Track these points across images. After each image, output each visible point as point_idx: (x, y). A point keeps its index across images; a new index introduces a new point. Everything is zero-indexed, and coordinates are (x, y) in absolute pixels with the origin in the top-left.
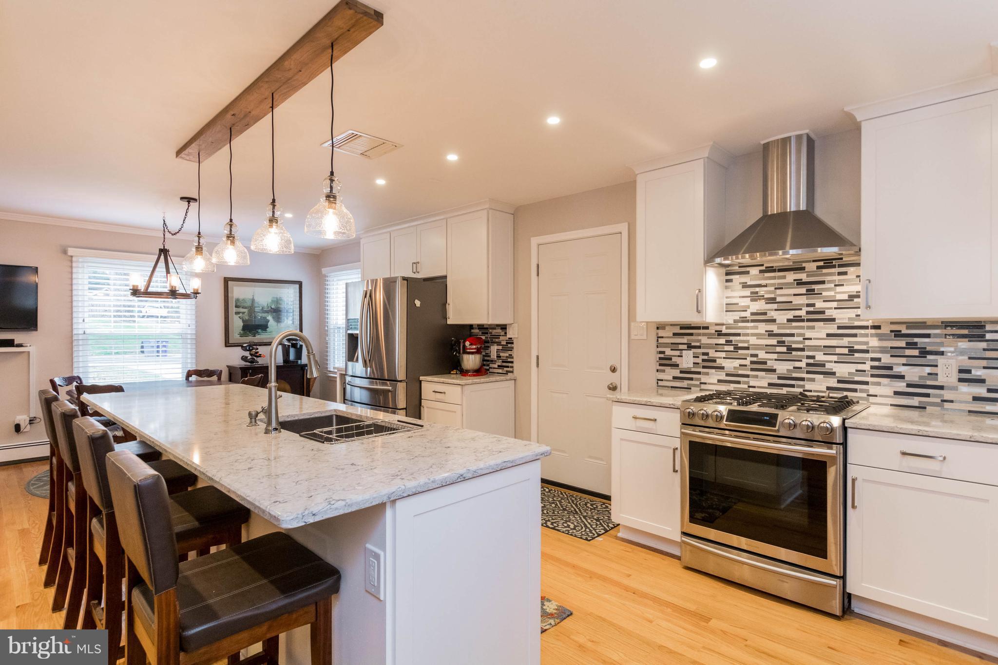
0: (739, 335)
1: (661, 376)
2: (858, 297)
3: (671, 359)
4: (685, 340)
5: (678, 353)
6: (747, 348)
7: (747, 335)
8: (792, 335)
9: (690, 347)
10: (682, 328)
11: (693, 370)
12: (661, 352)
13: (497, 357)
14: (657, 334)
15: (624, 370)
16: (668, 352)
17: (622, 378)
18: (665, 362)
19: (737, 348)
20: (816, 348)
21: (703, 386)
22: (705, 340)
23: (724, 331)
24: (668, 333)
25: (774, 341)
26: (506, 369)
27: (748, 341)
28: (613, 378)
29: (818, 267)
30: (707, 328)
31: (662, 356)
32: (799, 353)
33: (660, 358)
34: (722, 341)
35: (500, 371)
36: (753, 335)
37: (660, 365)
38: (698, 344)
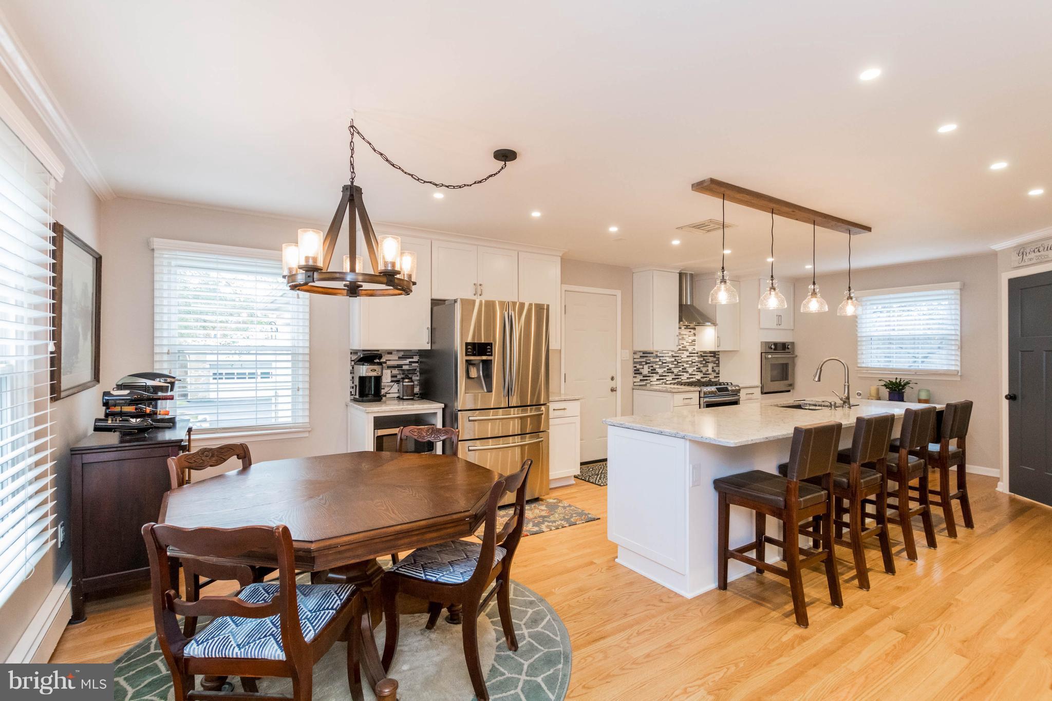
0: (663, 357)
1: (635, 380)
2: (695, 341)
3: (639, 370)
4: (644, 360)
5: (641, 367)
6: (665, 363)
7: (666, 357)
8: (678, 356)
9: (647, 363)
10: (643, 353)
11: (648, 375)
12: (635, 367)
14: (634, 357)
15: (619, 379)
16: (638, 367)
17: (618, 383)
18: (637, 372)
20: (684, 362)
21: (652, 383)
22: (652, 360)
23: (659, 355)
24: (637, 356)
25: (673, 360)
27: (665, 360)
28: (613, 384)
29: (685, 328)
30: (652, 353)
31: (635, 369)
32: (680, 364)
33: (635, 370)
34: (658, 360)
36: (668, 356)
37: (635, 374)
38: (649, 362)
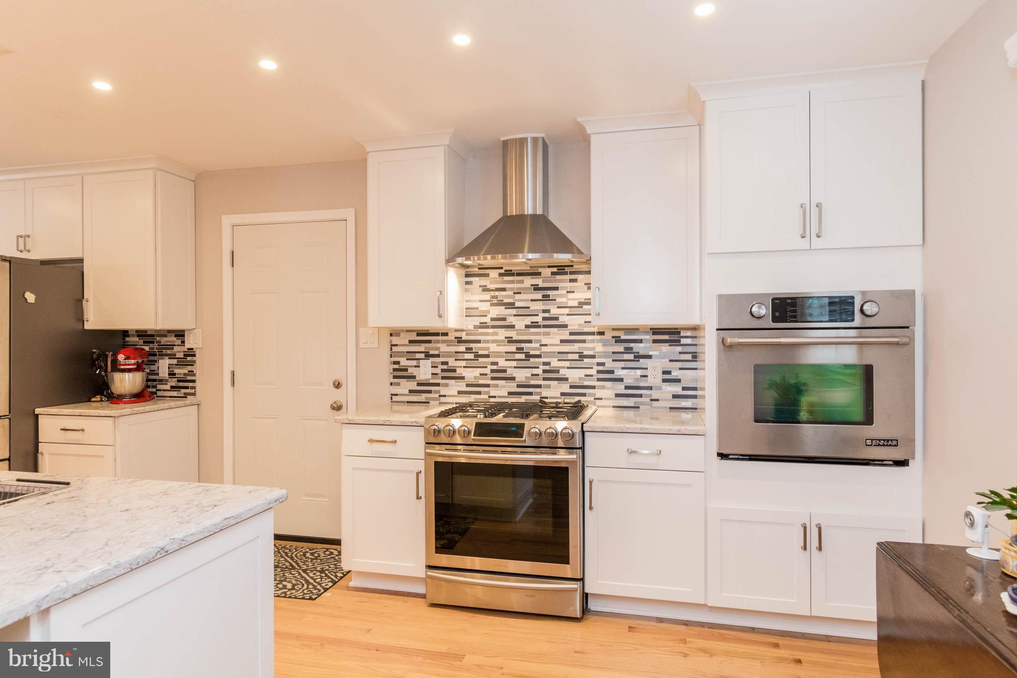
0: (479, 342)
1: (395, 390)
2: (589, 304)
3: (406, 370)
4: (422, 348)
5: (414, 363)
6: (487, 356)
7: (487, 342)
8: (530, 341)
9: (428, 356)
10: (418, 335)
11: (432, 381)
12: (395, 363)
13: (169, 374)
14: (391, 341)
15: (351, 386)
16: (404, 362)
17: (349, 395)
18: (400, 373)
19: (478, 356)
20: (551, 354)
21: (443, 399)
22: (444, 348)
23: (464, 337)
24: (403, 340)
25: (513, 348)
26: (183, 391)
27: (488, 349)
28: (338, 396)
29: (553, 273)
30: (446, 334)
31: (396, 366)
32: (537, 360)
33: (395, 370)
34: (462, 348)
35: (175, 394)
36: (493, 341)
37: (395, 377)
38: (436, 352)
